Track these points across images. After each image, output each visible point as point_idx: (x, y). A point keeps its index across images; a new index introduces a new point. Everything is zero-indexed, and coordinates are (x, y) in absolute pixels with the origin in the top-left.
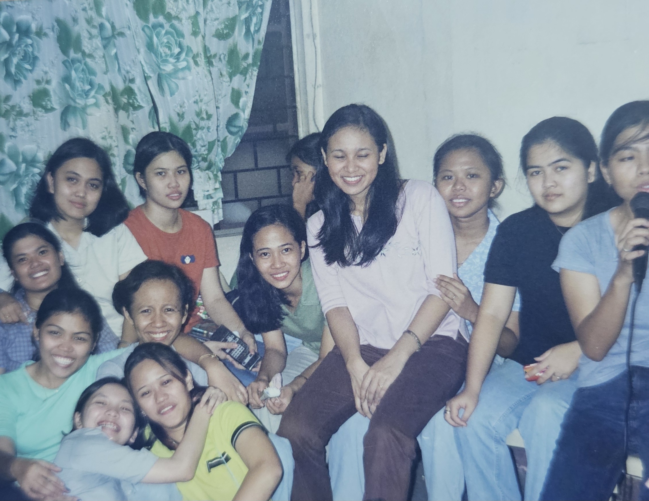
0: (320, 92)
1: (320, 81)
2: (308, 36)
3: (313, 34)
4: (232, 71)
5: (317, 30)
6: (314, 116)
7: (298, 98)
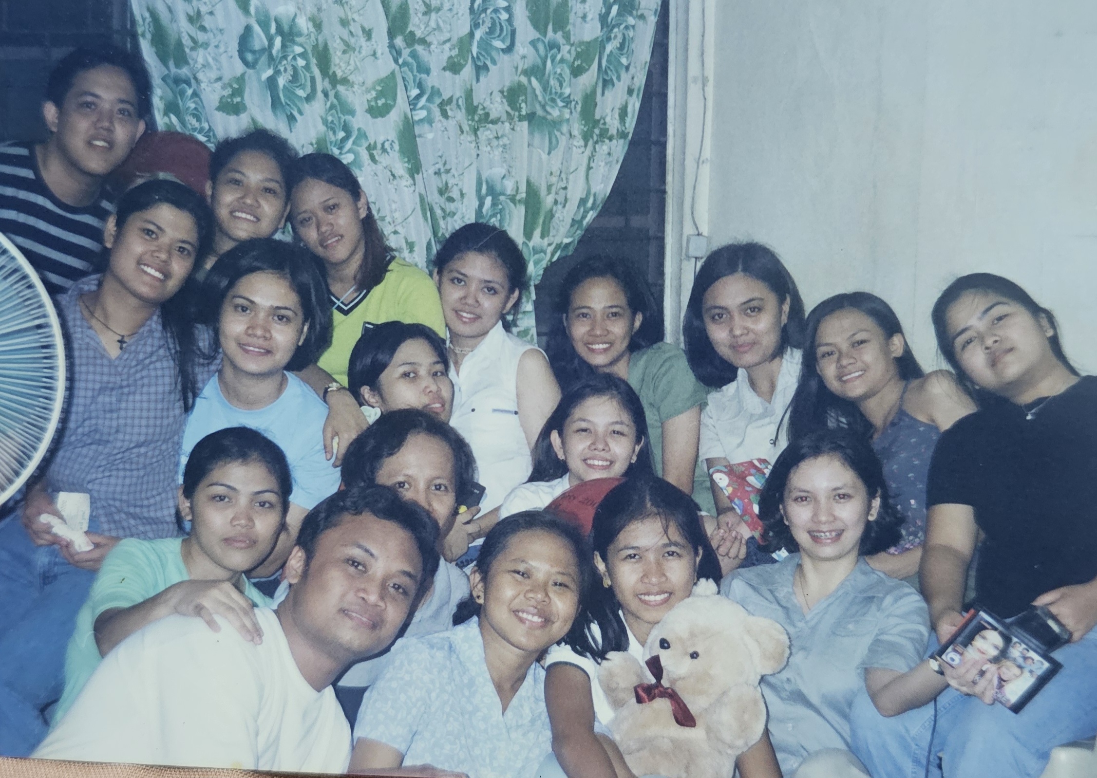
0: (706, 171)
1: (707, 153)
2: (695, 80)
3: (703, 76)
4: (588, 129)
5: (710, 72)
6: (692, 208)
7: (669, 178)
